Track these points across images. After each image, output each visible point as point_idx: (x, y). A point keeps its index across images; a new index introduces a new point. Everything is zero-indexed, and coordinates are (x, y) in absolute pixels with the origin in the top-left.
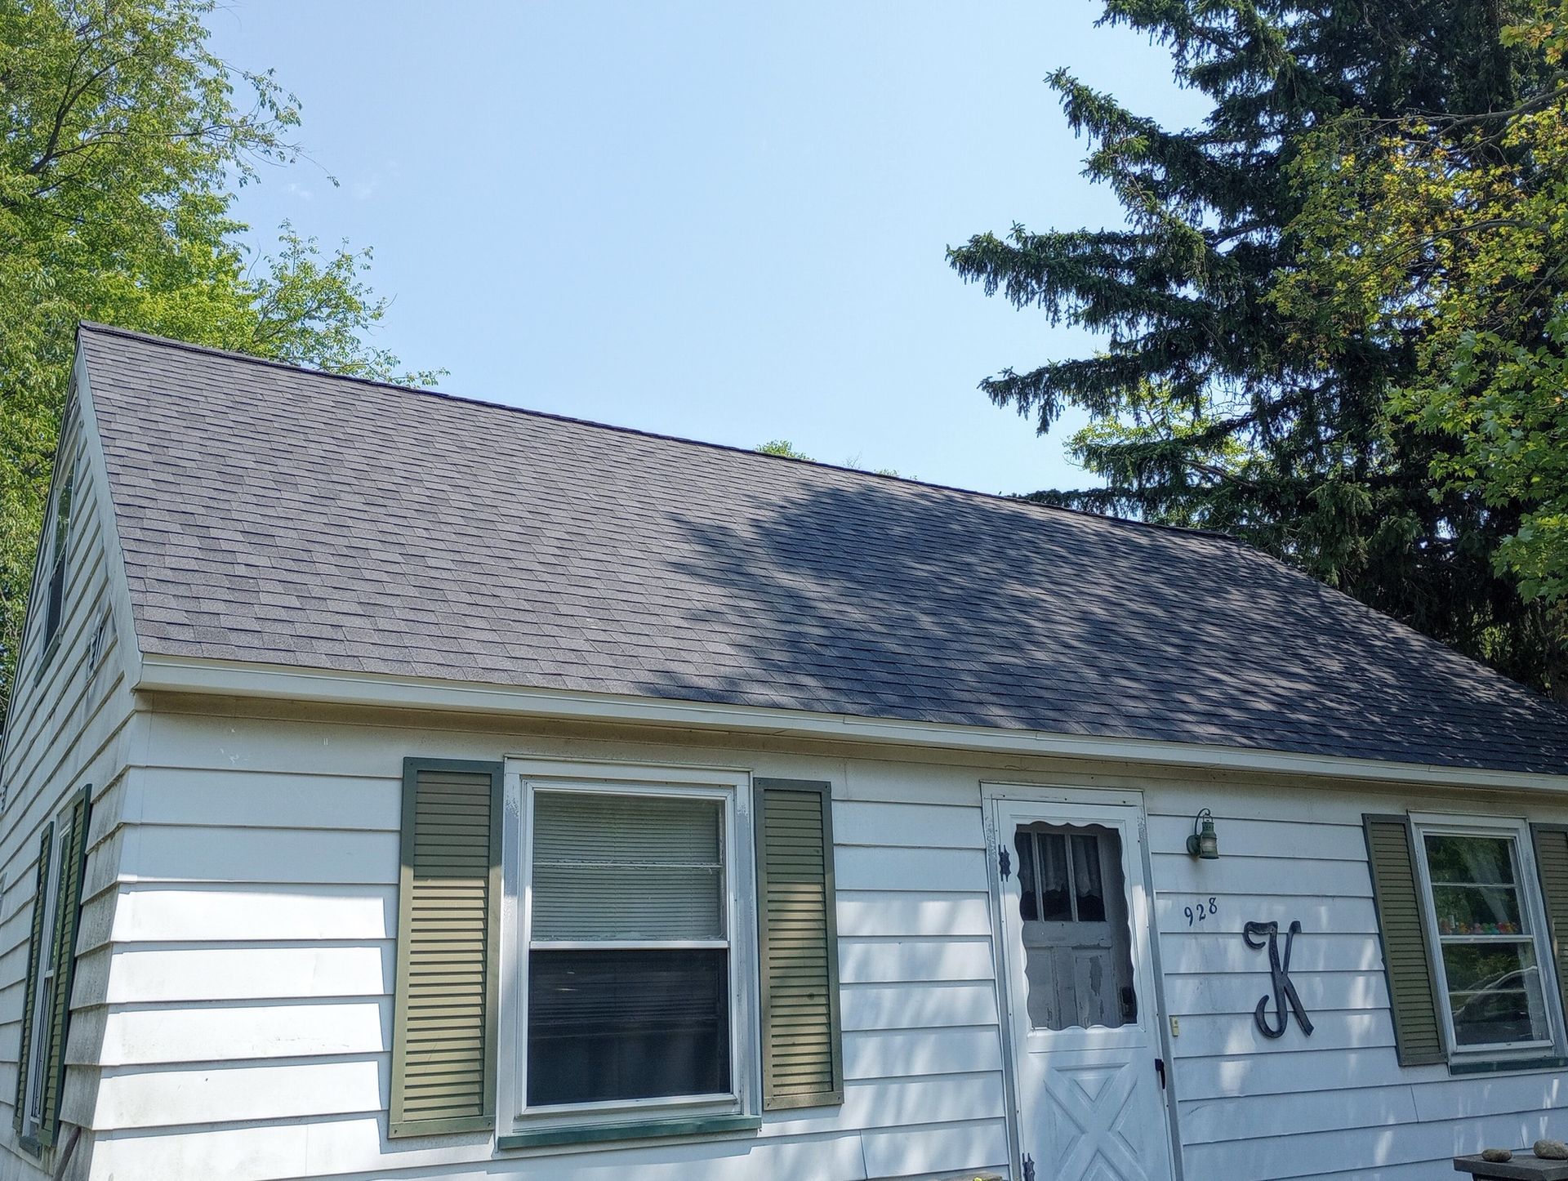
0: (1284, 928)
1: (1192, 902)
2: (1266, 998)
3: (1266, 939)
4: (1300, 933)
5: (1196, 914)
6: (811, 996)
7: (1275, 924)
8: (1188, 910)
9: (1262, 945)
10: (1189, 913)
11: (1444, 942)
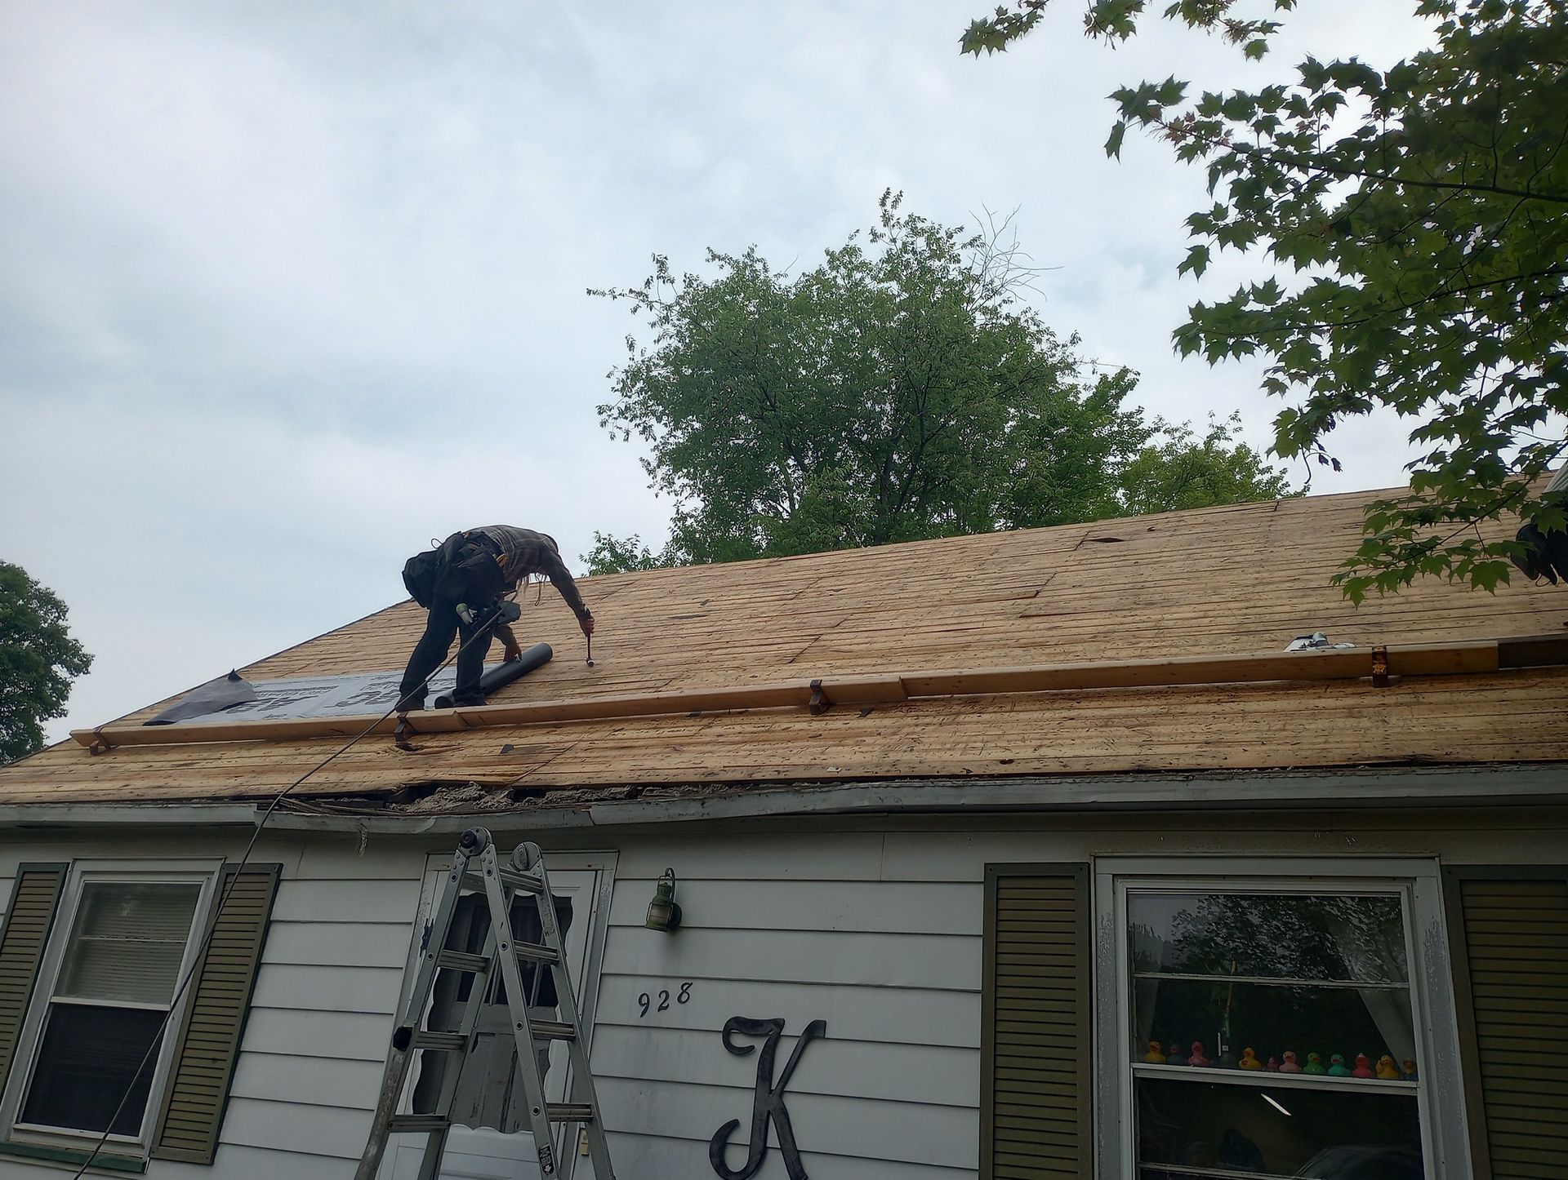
0: (795, 1027)
1: (654, 988)
2: (733, 1125)
3: (760, 1044)
4: (824, 1038)
5: (656, 1002)
6: (214, 1060)
7: (779, 1024)
8: (645, 998)
9: (750, 1050)
10: (644, 1000)
11: (1140, 1075)
